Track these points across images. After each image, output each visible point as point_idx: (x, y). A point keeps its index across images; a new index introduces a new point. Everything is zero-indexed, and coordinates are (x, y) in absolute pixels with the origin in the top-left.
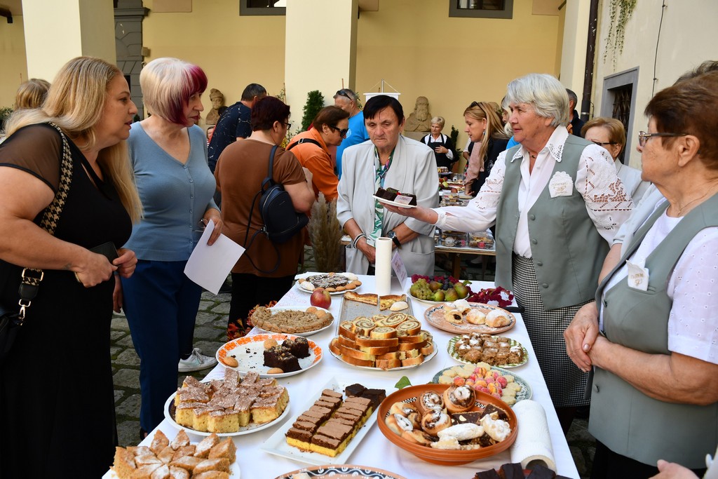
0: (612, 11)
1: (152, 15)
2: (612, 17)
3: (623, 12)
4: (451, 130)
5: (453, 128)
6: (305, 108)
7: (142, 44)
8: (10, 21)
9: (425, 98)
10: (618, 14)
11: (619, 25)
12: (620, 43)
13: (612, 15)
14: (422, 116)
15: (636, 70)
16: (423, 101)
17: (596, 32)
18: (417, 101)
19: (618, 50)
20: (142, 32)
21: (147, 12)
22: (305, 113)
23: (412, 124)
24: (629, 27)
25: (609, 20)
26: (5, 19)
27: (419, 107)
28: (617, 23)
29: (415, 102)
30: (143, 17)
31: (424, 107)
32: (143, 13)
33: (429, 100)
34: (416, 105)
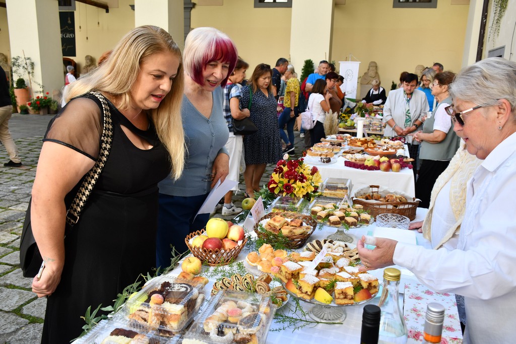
0: (495, 9)
1: (197, 7)
2: (495, 13)
3: (500, 10)
4: (392, 84)
5: (393, 82)
6: (303, 69)
7: (190, 26)
8: (107, 11)
9: (375, 63)
10: (498, 12)
11: (498, 19)
12: (497, 30)
13: (495, 12)
14: (373, 74)
15: (503, 47)
16: (374, 65)
17: (486, 21)
18: (370, 64)
19: (496, 34)
20: (190, 18)
21: (194, 5)
22: (302, 73)
23: (365, 79)
24: (503, 20)
25: (494, 15)
26: (105, 10)
27: (371, 68)
28: (496, 18)
29: (368, 65)
30: (191, 8)
31: (374, 68)
32: (192, 6)
33: (377, 63)
34: (369, 67)
